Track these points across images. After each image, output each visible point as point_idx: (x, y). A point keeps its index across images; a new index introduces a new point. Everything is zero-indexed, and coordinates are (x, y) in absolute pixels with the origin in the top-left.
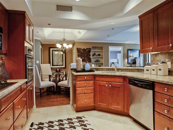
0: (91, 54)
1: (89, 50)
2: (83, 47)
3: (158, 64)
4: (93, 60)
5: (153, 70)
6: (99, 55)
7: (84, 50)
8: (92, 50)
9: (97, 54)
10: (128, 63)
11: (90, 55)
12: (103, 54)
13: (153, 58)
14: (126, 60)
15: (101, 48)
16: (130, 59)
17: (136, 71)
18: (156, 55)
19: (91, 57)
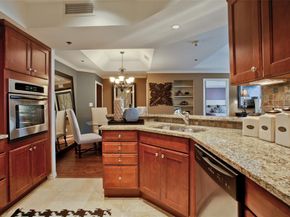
0: (173, 92)
1: (170, 86)
2: (159, 82)
3: (279, 112)
4: (176, 102)
5: (265, 128)
6: (187, 93)
7: (161, 86)
8: (174, 86)
9: (183, 91)
10: (239, 106)
11: (170, 94)
12: (193, 92)
13: (268, 97)
14: (236, 102)
15: (190, 82)
16: (242, 99)
17: (231, 125)
18: (275, 88)
19: (173, 97)
